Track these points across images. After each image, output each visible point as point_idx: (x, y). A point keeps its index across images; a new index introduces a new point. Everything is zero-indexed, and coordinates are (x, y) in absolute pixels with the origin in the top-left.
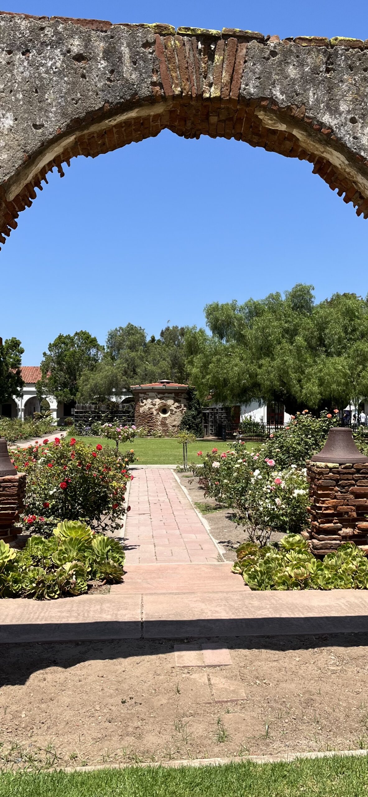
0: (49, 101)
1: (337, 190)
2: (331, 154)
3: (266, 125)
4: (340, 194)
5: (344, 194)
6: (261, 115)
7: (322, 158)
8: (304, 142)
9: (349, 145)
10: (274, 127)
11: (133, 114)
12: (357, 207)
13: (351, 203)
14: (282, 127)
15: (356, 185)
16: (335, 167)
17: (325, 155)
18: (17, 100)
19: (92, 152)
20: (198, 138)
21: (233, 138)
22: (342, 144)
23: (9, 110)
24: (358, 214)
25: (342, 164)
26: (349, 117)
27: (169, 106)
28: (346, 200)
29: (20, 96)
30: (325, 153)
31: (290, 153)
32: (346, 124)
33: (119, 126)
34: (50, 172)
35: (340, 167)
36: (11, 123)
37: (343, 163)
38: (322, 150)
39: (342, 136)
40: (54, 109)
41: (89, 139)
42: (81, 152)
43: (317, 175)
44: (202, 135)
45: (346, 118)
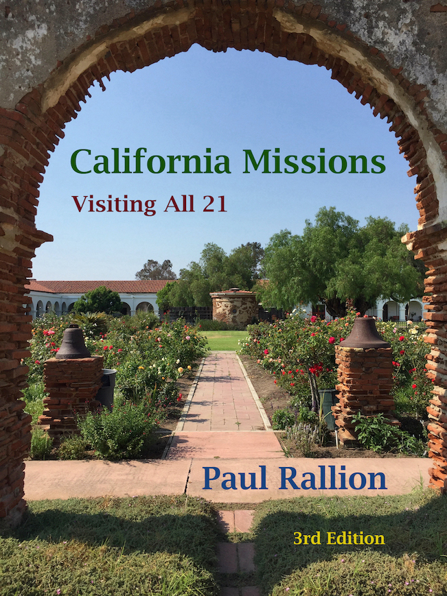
0: (80, 11)
1: (354, 93)
2: (346, 51)
3: (285, 28)
4: (357, 97)
5: (361, 97)
6: (279, 17)
7: (339, 59)
8: (321, 43)
9: (363, 39)
10: (292, 30)
11: (159, 21)
12: (373, 108)
13: (368, 105)
14: (300, 29)
15: (372, 81)
16: (352, 66)
17: (342, 54)
18: (51, 12)
19: (128, 66)
20: (225, 52)
21: (257, 50)
22: (356, 38)
23: (43, 22)
24: (375, 114)
25: (358, 62)
26: (363, 12)
27: (192, 13)
28: (363, 103)
29: (53, 8)
30: (341, 52)
31: (309, 60)
32: (360, 19)
33: (147, 35)
34: (92, 86)
35: (355, 65)
36: (46, 33)
37: (359, 59)
38: (339, 48)
39: (357, 30)
40: (84, 18)
41: (121, 51)
42: (118, 66)
43: (336, 81)
44: (228, 49)
45: (360, 13)
